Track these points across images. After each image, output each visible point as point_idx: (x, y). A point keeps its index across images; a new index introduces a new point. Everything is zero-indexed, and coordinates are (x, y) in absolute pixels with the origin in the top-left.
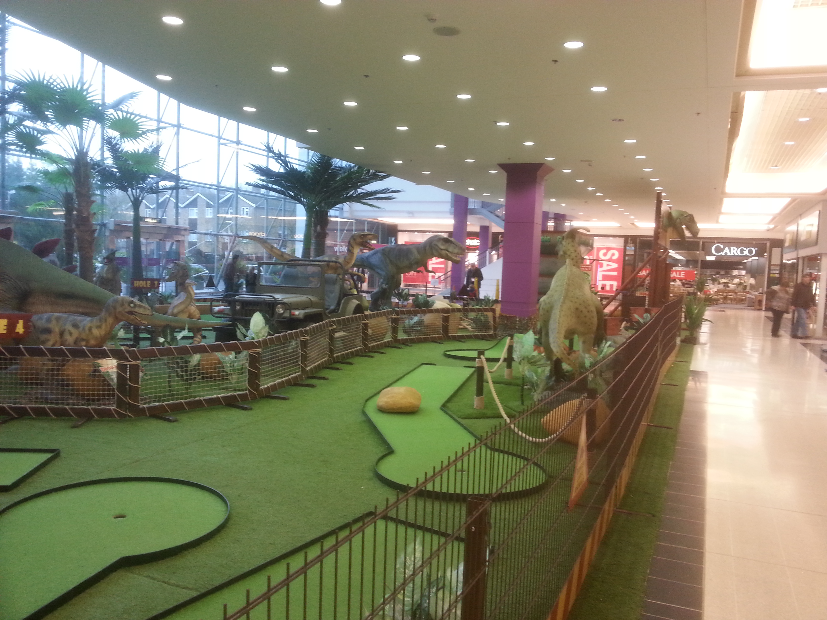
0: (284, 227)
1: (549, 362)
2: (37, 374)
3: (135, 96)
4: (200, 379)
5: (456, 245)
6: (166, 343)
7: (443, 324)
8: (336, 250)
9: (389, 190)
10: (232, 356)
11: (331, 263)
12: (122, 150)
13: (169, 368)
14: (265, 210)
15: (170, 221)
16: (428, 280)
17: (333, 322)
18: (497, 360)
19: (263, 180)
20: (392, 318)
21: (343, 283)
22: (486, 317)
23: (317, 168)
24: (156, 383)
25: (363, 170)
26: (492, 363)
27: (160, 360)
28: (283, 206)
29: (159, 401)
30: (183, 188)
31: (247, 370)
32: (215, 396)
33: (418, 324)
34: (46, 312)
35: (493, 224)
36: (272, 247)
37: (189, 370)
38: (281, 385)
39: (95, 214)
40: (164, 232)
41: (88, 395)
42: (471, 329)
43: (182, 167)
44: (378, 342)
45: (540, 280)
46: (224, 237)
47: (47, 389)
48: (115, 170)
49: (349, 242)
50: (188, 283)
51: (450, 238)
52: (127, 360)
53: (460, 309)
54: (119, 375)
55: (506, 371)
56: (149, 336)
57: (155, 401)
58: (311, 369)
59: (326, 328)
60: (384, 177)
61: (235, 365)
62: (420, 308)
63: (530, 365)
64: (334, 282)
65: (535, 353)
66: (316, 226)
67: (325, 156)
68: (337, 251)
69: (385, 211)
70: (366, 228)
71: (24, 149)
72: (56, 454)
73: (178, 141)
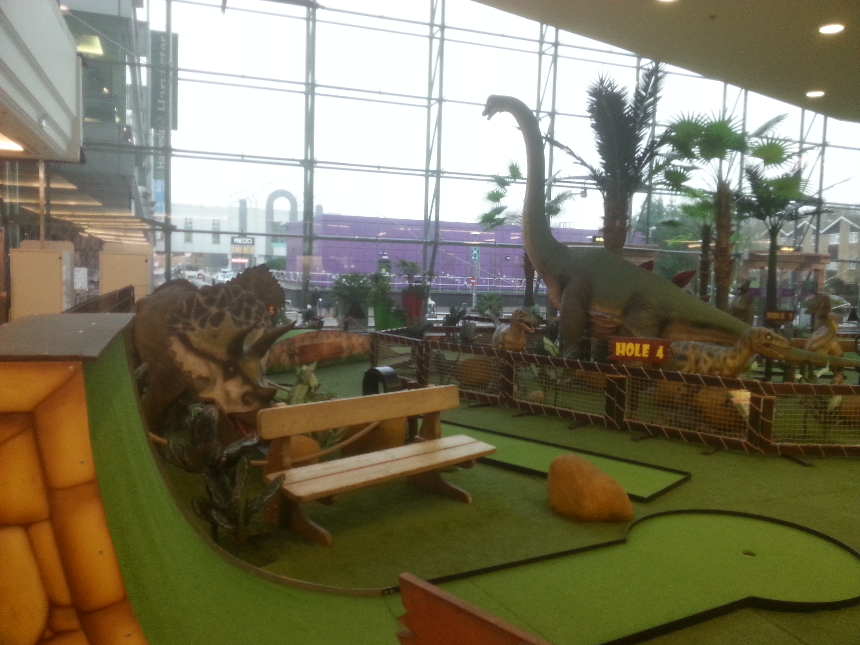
2: (673, 398)
3: (781, 120)
4: (840, 424)
6: (803, 381)
12: (762, 178)
13: (806, 407)
15: (809, 248)
24: (790, 422)
27: (796, 397)
29: (792, 441)
30: (825, 212)
34: (683, 340)
37: (828, 413)
39: (732, 244)
40: (802, 260)
41: (720, 424)
43: (826, 189)
47: (681, 413)
48: (754, 199)
50: (830, 316)
52: (761, 393)
54: (752, 409)
56: (783, 371)
57: (788, 441)
71: (671, 187)
72: (687, 477)
73: (823, 161)
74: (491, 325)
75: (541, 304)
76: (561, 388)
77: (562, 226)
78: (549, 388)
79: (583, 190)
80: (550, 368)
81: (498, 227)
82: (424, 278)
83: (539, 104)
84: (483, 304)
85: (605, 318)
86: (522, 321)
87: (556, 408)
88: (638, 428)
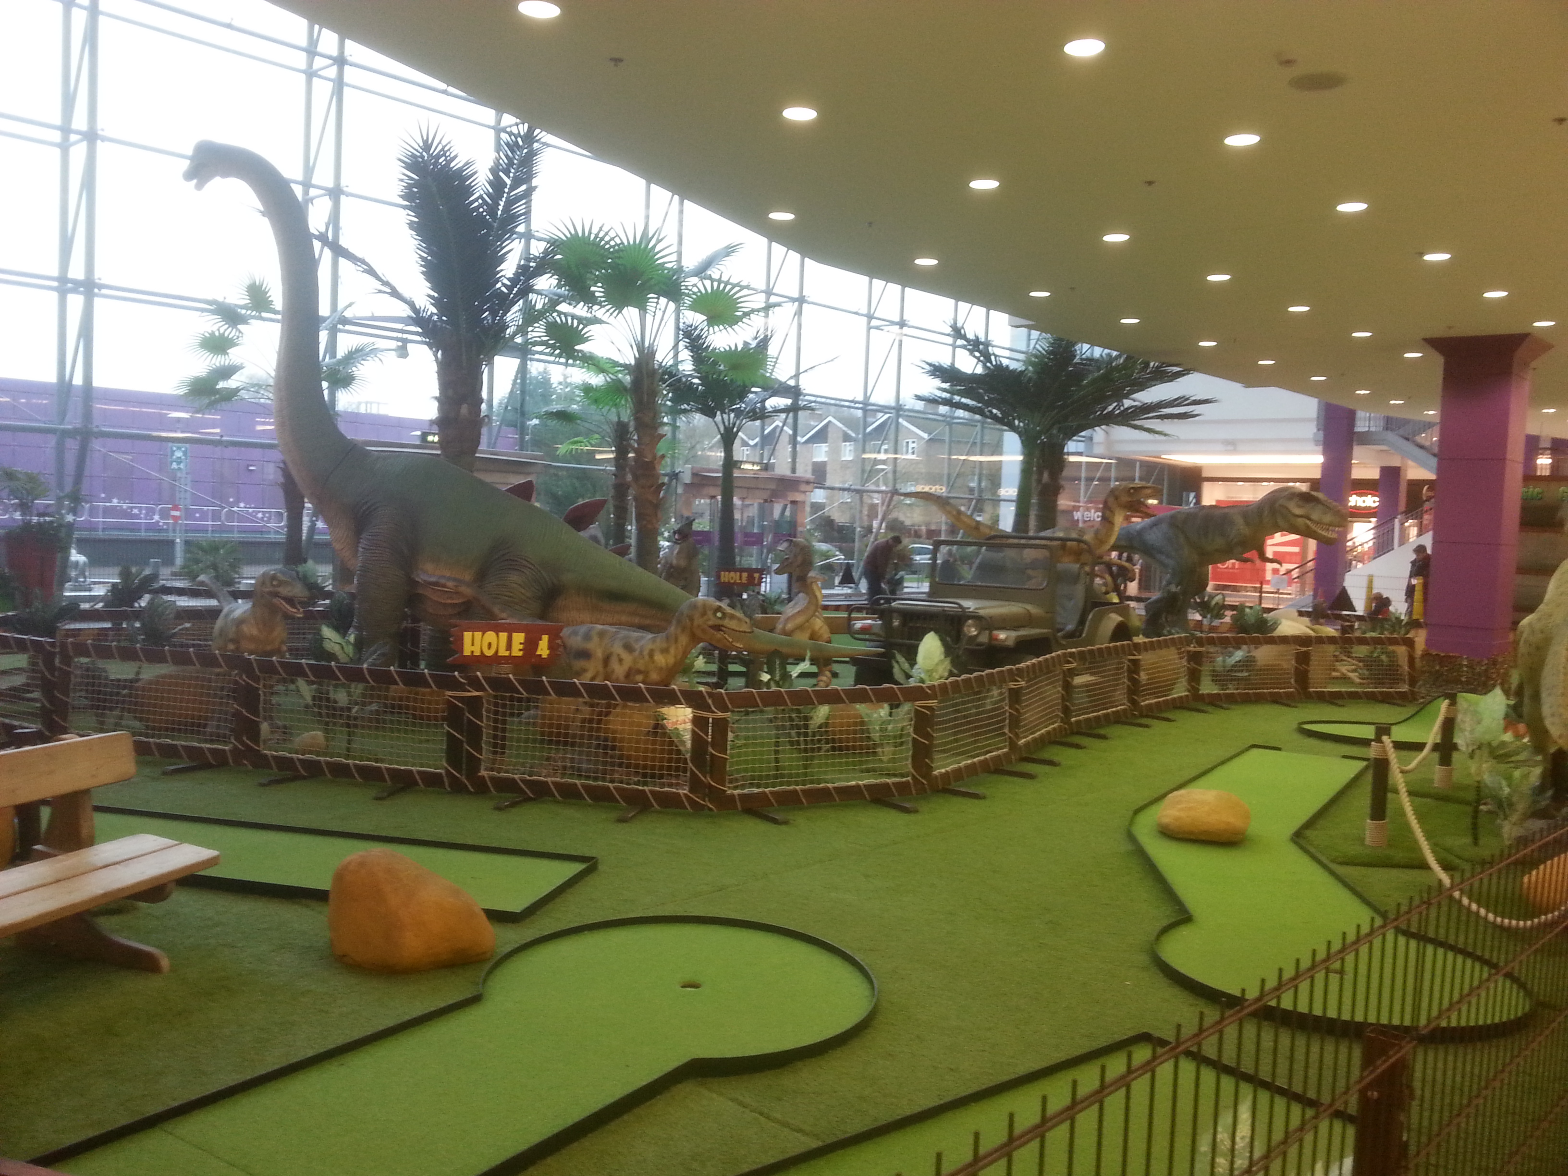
0: (980, 475)
1: (1539, 758)
2: (567, 727)
3: (733, 251)
4: (828, 751)
5: (1327, 507)
6: (772, 683)
7: (1296, 668)
8: (1076, 518)
9: (1188, 399)
10: (884, 711)
11: (1069, 543)
12: (708, 347)
13: (777, 728)
14: (947, 446)
15: (782, 466)
16: (1264, 576)
17: (1072, 655)
18: (1418, 747)
19: (944, 390)
20: (1189, 652)
21: (1092, 581)
22: (1392, 655)
23: (1046, 364)
24: (754, 753)
25: (1135, 362)
26: (1404, 753)
27: (762, 711)
28: (979, 437)
29: (758, 786)
30: (805, 408)
31: (910, 739)
32: (853, 783)
33: (1243, 666)
34: (582, 623)
35: (1410, 463)
36: (959, 512)
37: (810, 734)
38: (971, 769)
39: (663, 456)
40: (773, 486)
41: (645, 767)
42: (1358, 680)
43: (806, 371)
44: (1159, 697)
45: (1519, 579)
46: (872, 494)
47: (580, 753)
48: (696, 381)
49: (1105, 503)
50: (812, 578)
51: (1314, 493)
52: (709, 709)
53: (1333, 637)
54: (695, 736)
55: (1437, 772)
56: (744, 669)
57: (752, 785)
58: (1027, 744)
59: (1058, 667)
60: (1178, 375)
61: (890, 727)
62: (1246, 632)
63: (1494, 761)
64: (1075, 579)
65: (1508, 737)
66: (1040, 473)
67: (1061, 340)
68: (1078, 520)
69: (1178, 440)
70: (1137, 475)
71: (557, 351)
72: (591, 865)
73: (800, 326)
74: (213, 603)
75: (320, 560)
76: (359, 723)
77: (362, 410)
78: (335, 724)
79: (400, 344)
80: (336, 686)
81: (225, 406)
82: (60, 505)
83: (309, 170)
84: (197, 561)
85: (444, 586)
86: (276, 595)
87: (350, 761)
88: (506, 786)
